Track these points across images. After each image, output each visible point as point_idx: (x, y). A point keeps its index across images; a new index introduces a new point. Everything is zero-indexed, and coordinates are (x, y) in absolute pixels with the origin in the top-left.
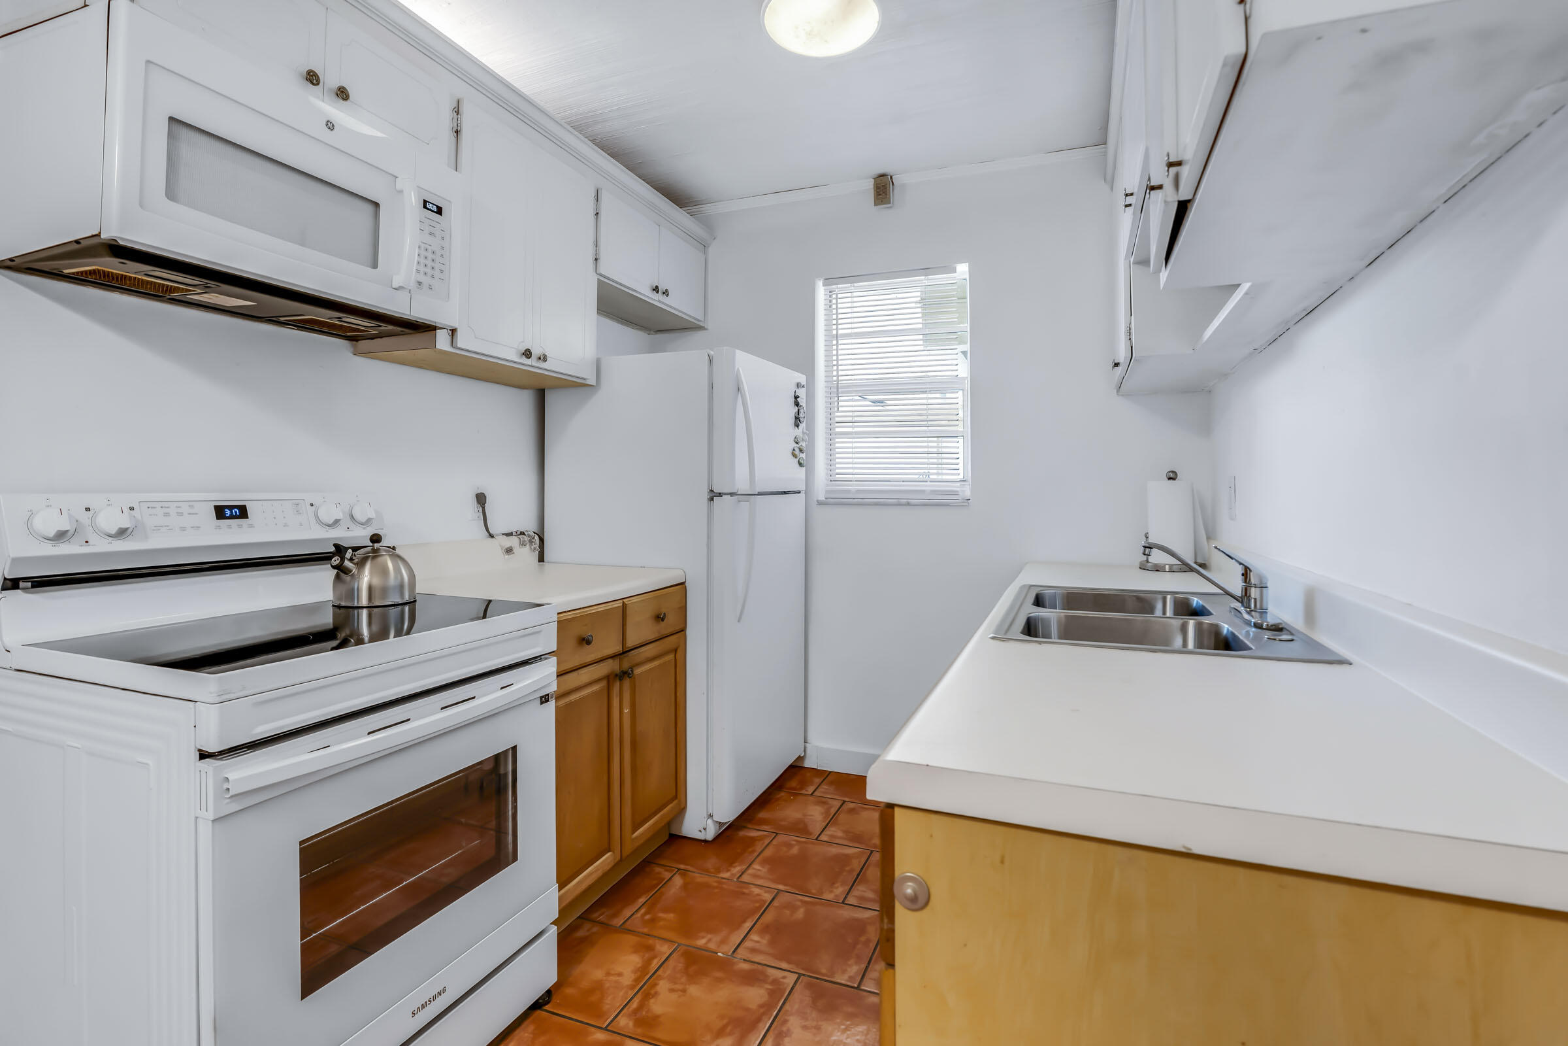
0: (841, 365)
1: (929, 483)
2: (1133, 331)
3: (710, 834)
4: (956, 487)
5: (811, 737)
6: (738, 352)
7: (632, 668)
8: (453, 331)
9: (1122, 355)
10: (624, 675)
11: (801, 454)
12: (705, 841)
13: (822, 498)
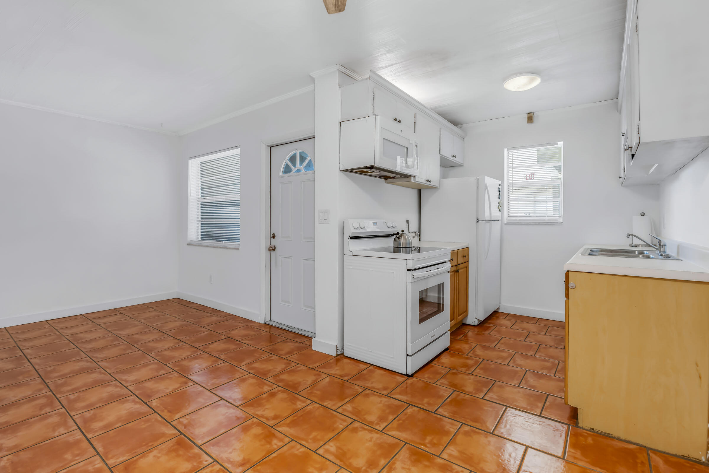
0: (513, 179)
1: (547, 217)
2: (625, 169)
3: (476, 323)
4: (557, 218)
5: (501, 303)
6: (486, 177)
7: (459, 270)
8: (414, 177)
9: (622, 175)
10: (457, 271)
11: (500, 208)
12: (474, 326)
13: (506, 222)
